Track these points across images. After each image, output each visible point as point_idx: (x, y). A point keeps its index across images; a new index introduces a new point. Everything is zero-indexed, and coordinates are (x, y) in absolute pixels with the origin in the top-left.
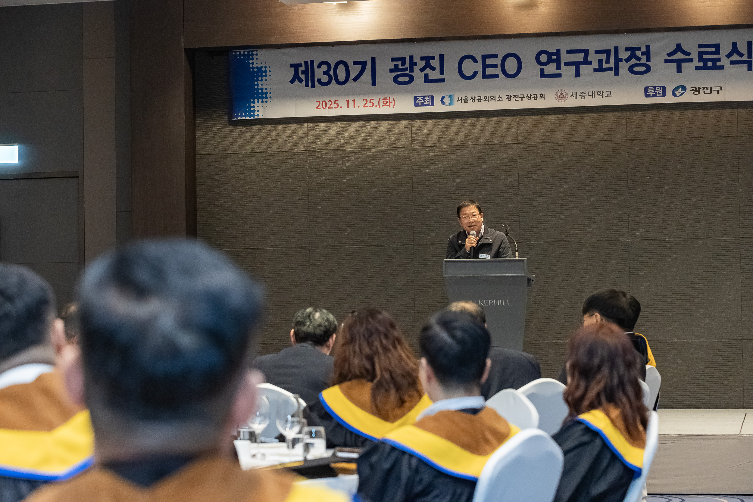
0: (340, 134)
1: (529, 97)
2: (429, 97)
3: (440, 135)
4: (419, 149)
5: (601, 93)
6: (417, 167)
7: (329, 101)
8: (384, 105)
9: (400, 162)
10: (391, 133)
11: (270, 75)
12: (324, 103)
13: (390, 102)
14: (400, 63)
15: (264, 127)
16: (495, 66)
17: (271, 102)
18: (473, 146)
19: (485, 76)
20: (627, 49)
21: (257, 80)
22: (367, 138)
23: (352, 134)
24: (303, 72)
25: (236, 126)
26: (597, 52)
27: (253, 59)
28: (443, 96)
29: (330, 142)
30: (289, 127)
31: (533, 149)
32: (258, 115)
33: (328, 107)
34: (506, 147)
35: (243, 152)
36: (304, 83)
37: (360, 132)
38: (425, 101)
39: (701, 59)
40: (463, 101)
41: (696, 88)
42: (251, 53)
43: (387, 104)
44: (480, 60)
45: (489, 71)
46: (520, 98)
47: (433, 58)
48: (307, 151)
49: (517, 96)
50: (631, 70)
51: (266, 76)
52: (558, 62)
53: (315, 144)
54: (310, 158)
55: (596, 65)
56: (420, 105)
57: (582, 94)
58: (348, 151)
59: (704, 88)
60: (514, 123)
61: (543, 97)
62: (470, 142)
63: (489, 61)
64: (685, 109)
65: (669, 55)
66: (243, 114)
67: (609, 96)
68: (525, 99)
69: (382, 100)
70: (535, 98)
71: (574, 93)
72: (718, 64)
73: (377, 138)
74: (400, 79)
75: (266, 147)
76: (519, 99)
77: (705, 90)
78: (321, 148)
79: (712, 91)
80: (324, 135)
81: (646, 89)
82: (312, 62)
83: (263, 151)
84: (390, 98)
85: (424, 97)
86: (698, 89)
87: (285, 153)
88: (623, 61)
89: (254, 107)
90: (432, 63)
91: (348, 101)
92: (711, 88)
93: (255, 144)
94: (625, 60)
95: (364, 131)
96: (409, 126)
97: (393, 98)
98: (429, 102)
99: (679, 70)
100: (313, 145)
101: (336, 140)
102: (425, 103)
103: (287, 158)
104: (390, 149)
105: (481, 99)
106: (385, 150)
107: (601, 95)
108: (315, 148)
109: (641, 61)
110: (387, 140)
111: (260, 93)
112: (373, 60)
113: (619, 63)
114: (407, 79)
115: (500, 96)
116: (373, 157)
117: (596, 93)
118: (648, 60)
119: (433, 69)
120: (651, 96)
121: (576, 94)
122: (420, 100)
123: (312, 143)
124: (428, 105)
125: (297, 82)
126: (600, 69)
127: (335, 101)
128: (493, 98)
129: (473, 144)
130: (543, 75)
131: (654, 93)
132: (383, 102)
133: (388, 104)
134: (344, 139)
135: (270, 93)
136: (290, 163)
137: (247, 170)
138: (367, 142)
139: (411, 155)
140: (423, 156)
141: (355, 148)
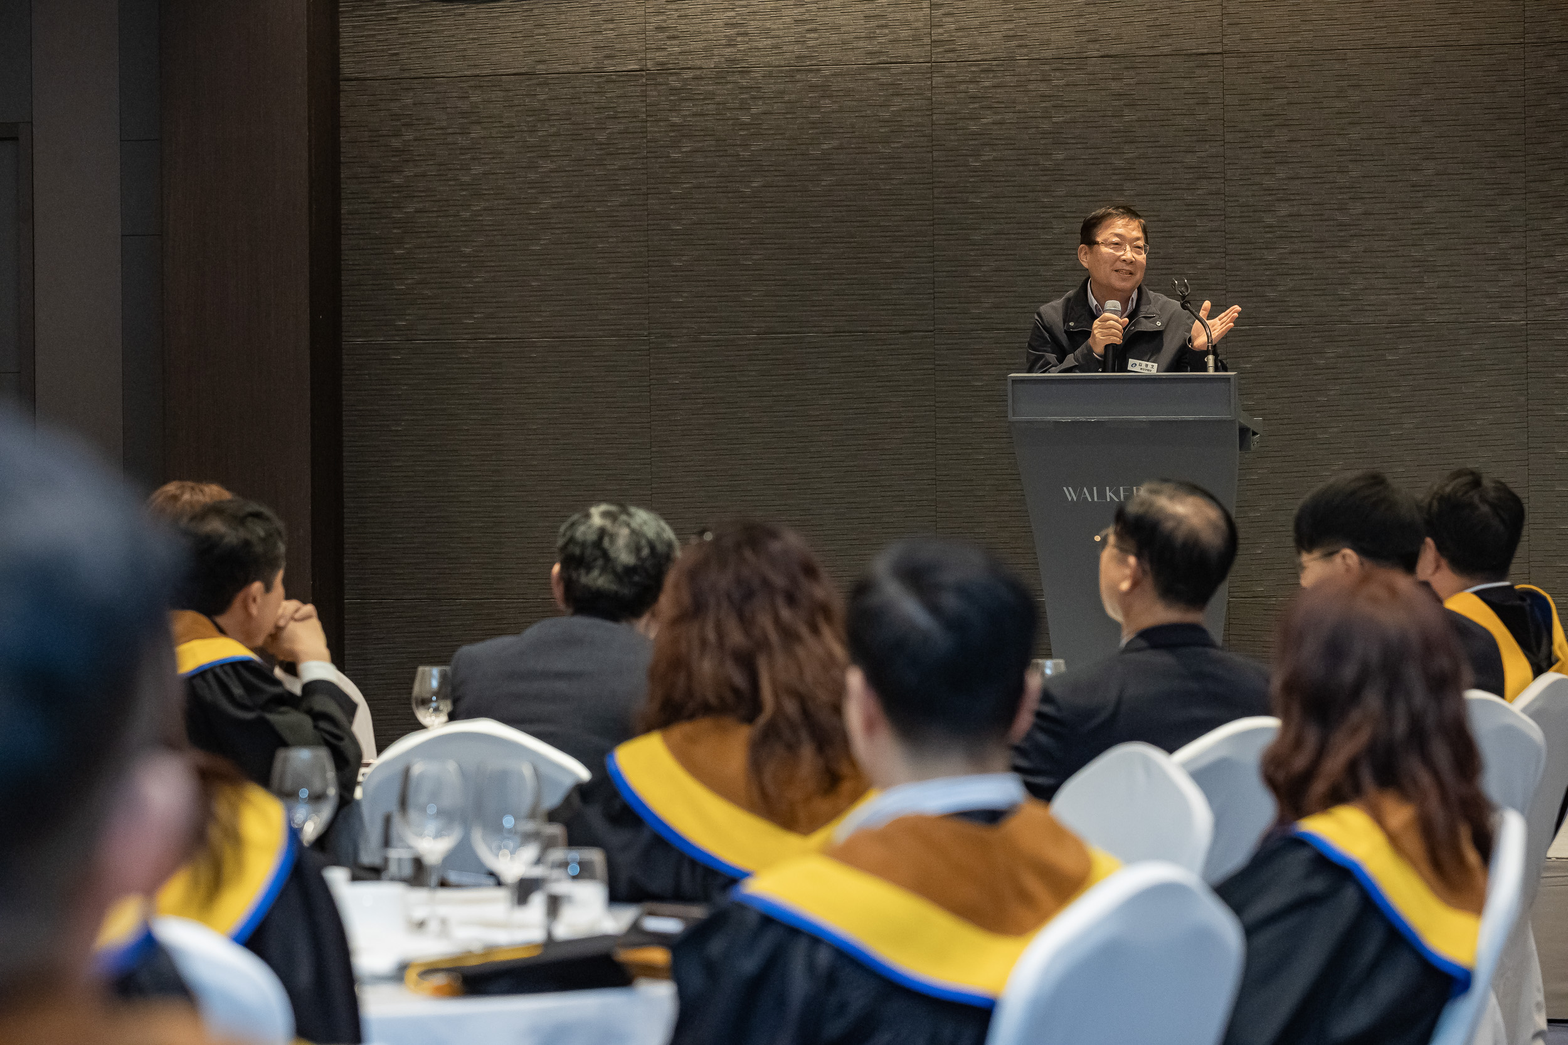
3: (1010, 30)
4: (952, 68)
6: (945, 116)
9: (898, 104)
10: (874, 23)
18: (1100, 60)
22: (808, 35)
29: (705, 49)
31: (1265, 68)
34: (1191, 64)
35: (470, 73)
37: (788, 20)
48: (643, 71)
53: (666, 53)
54: (651, 90)
58: (757, 74)
62: (1093, 50)
73: (834, 38)
75: (530, 60)
78: (682, 64)
80: (691, 29)
83: (523, 70)
87: (585, 76)
100: (660, 56)
101: (723, 42)
103: (587, 90)
104: (872, 68)
106: (859, 69)
108: (663, 64)
110: (862, 43)
116: (825, 90)
123: (659, 49)
129: (1101, 54)
134: (746, 39)
136: (596, 105)
137: (480, 123)
138: (808, 47)
139: (929, 83)
140: (963, 87)
141: (777, 63)
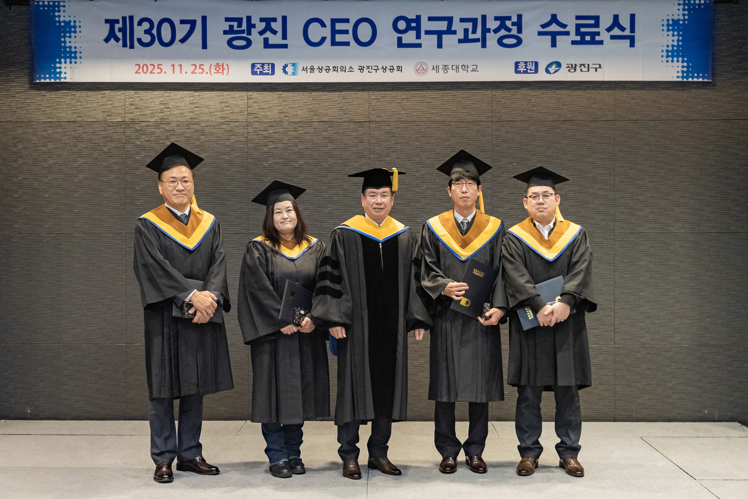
0: (163, 104)
1: (384, 69)
2: (269, 65)
3: (281, 110)
4: (256, 124)
5: (466, 67)
6: (253, 145)
7: (151, 65)
8: (216, 71)
9: (234, 139)
10: (223, 105)
11: (80, 32)
12: (145, 67)
13: (223, 69)
14: (235, 24)
15: (73, 92)
16: (346, 32)
17: (81, 63)
18: (318, 123)
19: (334, 43)
20: (496, 18)
21: (65, 37)
22: (195, 109)
23: (178, 105)
24: (120, 30)
25: (39, 89)
26: (462, 20)
27: (59, 11)
28: (285, 64)
29: (152, 114)
30: (103, 94)
31: (387, 128)
32: (65, 78)
33: (149, 71)
34: (357, 126)
35: (48, 120)
36: (121, 42)
37: (188, 103)
38: (264, 69)
39: (578, 33)
40: (309, 71)
41: (572, 65)
42: (57, 4)
43: (219, 71)
44: (328, 23)
45: (339, 38)
46: (374, 69)
47: (275, 20)
48: (124, 122)
49: (370, 68)
50: (500, 42)
51: (75, 32)
52: (418, 29)
53: (133, 115)
54: (127, 130)
55: (460, 35)
56: (258, 73)
57: (444, 68)
58: (173, 125)
59: (581, 65)
60: (365, 98)
61: (400, 69)
62: (316, 119)
63: (339, 26)
64: (558, 89)
65: (543, 26)
66: (47, 76)
67: (475, 71)
68: (380, 71)
69: (215, 66)
70: (392, 71)
71: (435, 66)
72: (597, 38)
73: (207, 111)
74: (236, 43)
75: (75, 116)
76: (373, 71)
77: (583, 66)
78: (141, 120)
79: (590, 69)
80: (145, 105)
81: (517, 64)
82: (131, 18)
83: (71, 120)
84: (223, 64)
85: (263, 65)
86: (574, 66)
87: (98, 124)
88: (492, 32)
89: (60, 68)
90: (273, 25)
91: (173, 65)
92: (588, 65)
93: (61, 113)
94: (493, 31)
95: (192, 102)
96: (245, 98)
97: (227, 65)
98: (269, 70)
99: (554, 44)
100: (131, 116)
101: (159, 111)
102: (264, 72)
103: (100, 129)
104: (223, 123)
105: (329, 70)
106: (218, 124)
107: (466, 69)
108: (133, 119)
109: (512, 33)
110: (219, 113)
111: (68, 52)
112: (204, 19)
113: (488, 34)
114: (243, 43)
115: (351, 67)
116: (202, 132)
117: (460, 67)
118: (520, 31)
119: (274, 32)
120: (522, 72)
121: (437, 67)
122: (258, 68)
123: (131, 113)
124: (267, 74)
125: (112, 41)
126: (466, 40)
127: (159, 65)
128: (343, 69)
129: (318, 120)
130: (400, 44)
131: (525, 70)
132: (215, 69)
133: (221, 71)
134: (169, 110)
135: (80, 52)
136: (103, 136)
137: (52, 142)
138: (195, 114)
139: (247, 130)
140: (261, 133)
141: (182, 120)
